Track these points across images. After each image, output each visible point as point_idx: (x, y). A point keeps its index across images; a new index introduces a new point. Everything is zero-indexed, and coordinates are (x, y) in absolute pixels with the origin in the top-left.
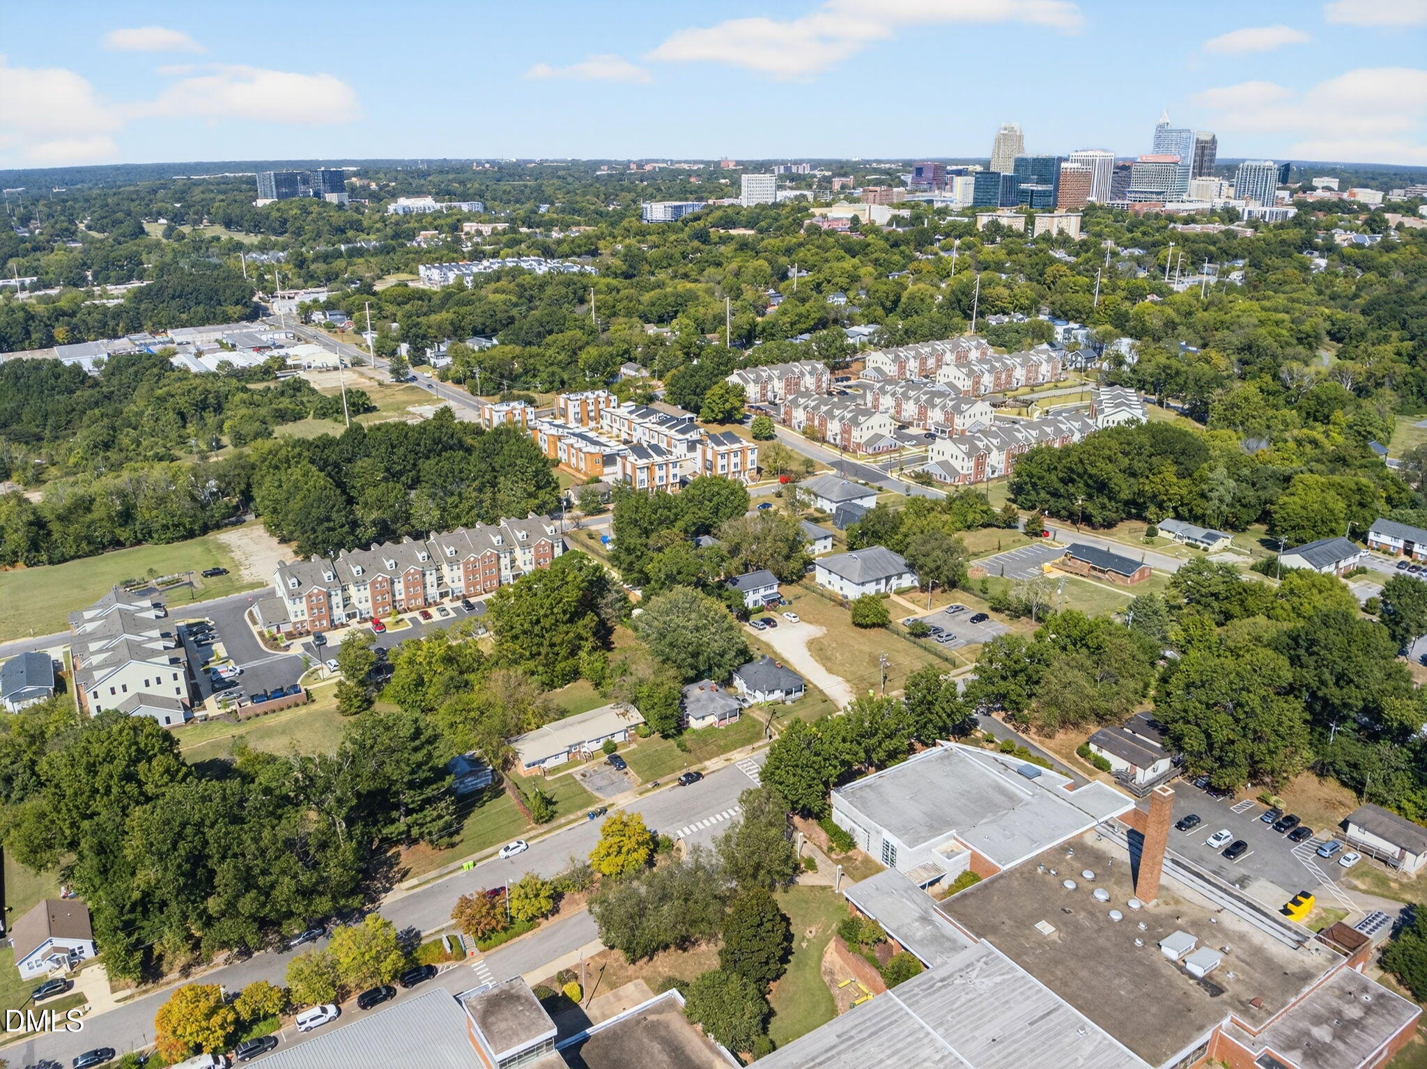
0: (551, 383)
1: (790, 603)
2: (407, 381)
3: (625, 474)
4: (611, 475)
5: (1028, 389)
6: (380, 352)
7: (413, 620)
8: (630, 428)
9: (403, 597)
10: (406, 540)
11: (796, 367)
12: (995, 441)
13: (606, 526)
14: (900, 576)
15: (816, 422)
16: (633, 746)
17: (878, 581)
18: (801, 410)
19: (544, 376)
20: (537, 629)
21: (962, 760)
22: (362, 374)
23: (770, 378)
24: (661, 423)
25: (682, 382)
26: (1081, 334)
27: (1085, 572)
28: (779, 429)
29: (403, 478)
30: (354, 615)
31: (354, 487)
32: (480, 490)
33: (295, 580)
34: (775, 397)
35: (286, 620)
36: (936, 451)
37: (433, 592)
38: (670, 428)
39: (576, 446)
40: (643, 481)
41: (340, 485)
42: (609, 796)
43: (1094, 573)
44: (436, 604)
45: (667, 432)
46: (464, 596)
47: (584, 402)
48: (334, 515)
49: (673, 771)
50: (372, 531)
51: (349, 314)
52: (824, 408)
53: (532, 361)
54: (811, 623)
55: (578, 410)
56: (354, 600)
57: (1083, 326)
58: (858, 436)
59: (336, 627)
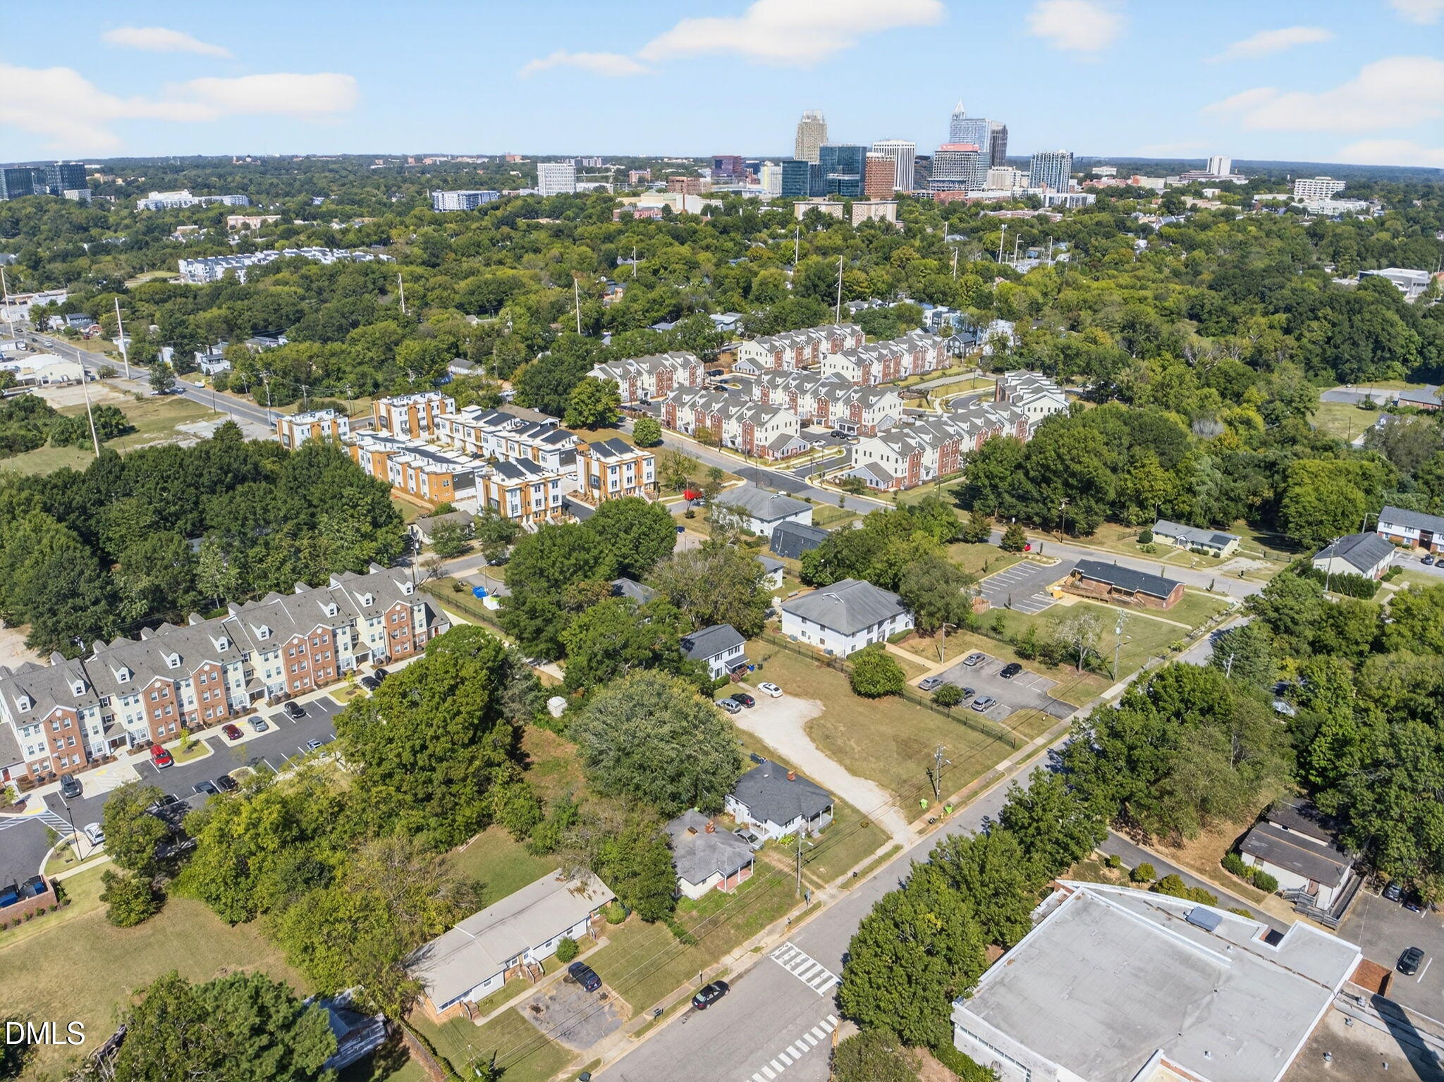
0: (361, 386)
1: (761, 667)
2: (173, 393)
3: (489, 499)
4: (470, 503)
5: (917, 379)
6: (137, 358)
7: (214, 741)
8: (478, 438)
9: (195, 706)
10: (193, 620)
11: (668, 360)
12: (927, 438)
13: (474, 571)
14: (893, 619)
15: (708, 423)
16: (603, 942)
17: (869, 629)
18: (687, 409)
19: (352, 377)
20: (422, 760)
21: (1107, 911)
22: (114, 388)
23: (639, 373)
24: (521, 432)
25: (539, 380)
26: (952, 317)
27: (1106, 596)
28: (666, 434)
29: (180, 523)
30: (122, 742)
31: (110, 539)
32: (295, 536)
33: (25, 699)
34: (646, 395)
35: (18, 760)
36: (861, 452)
37: (240, 695)
38: (534, 436)
39: (414, 464)
40: (514, 508)
41: (89, 538)
42: (589, 1044)
43: (1115, 595)
44: (246, 711)
45: (530, 441)
46: (288, 696)
47: (413, 408)
48: (83, 587)
49: (679, 983)
50: (141, 607)
51: (94, 317)
52: (716, 406)
53: (333, 360)
54: (796, 695)
55: (406, 418)
56: (120, 719)
57: (952, 310)
58: (763, 437)
59: (96, 764)
